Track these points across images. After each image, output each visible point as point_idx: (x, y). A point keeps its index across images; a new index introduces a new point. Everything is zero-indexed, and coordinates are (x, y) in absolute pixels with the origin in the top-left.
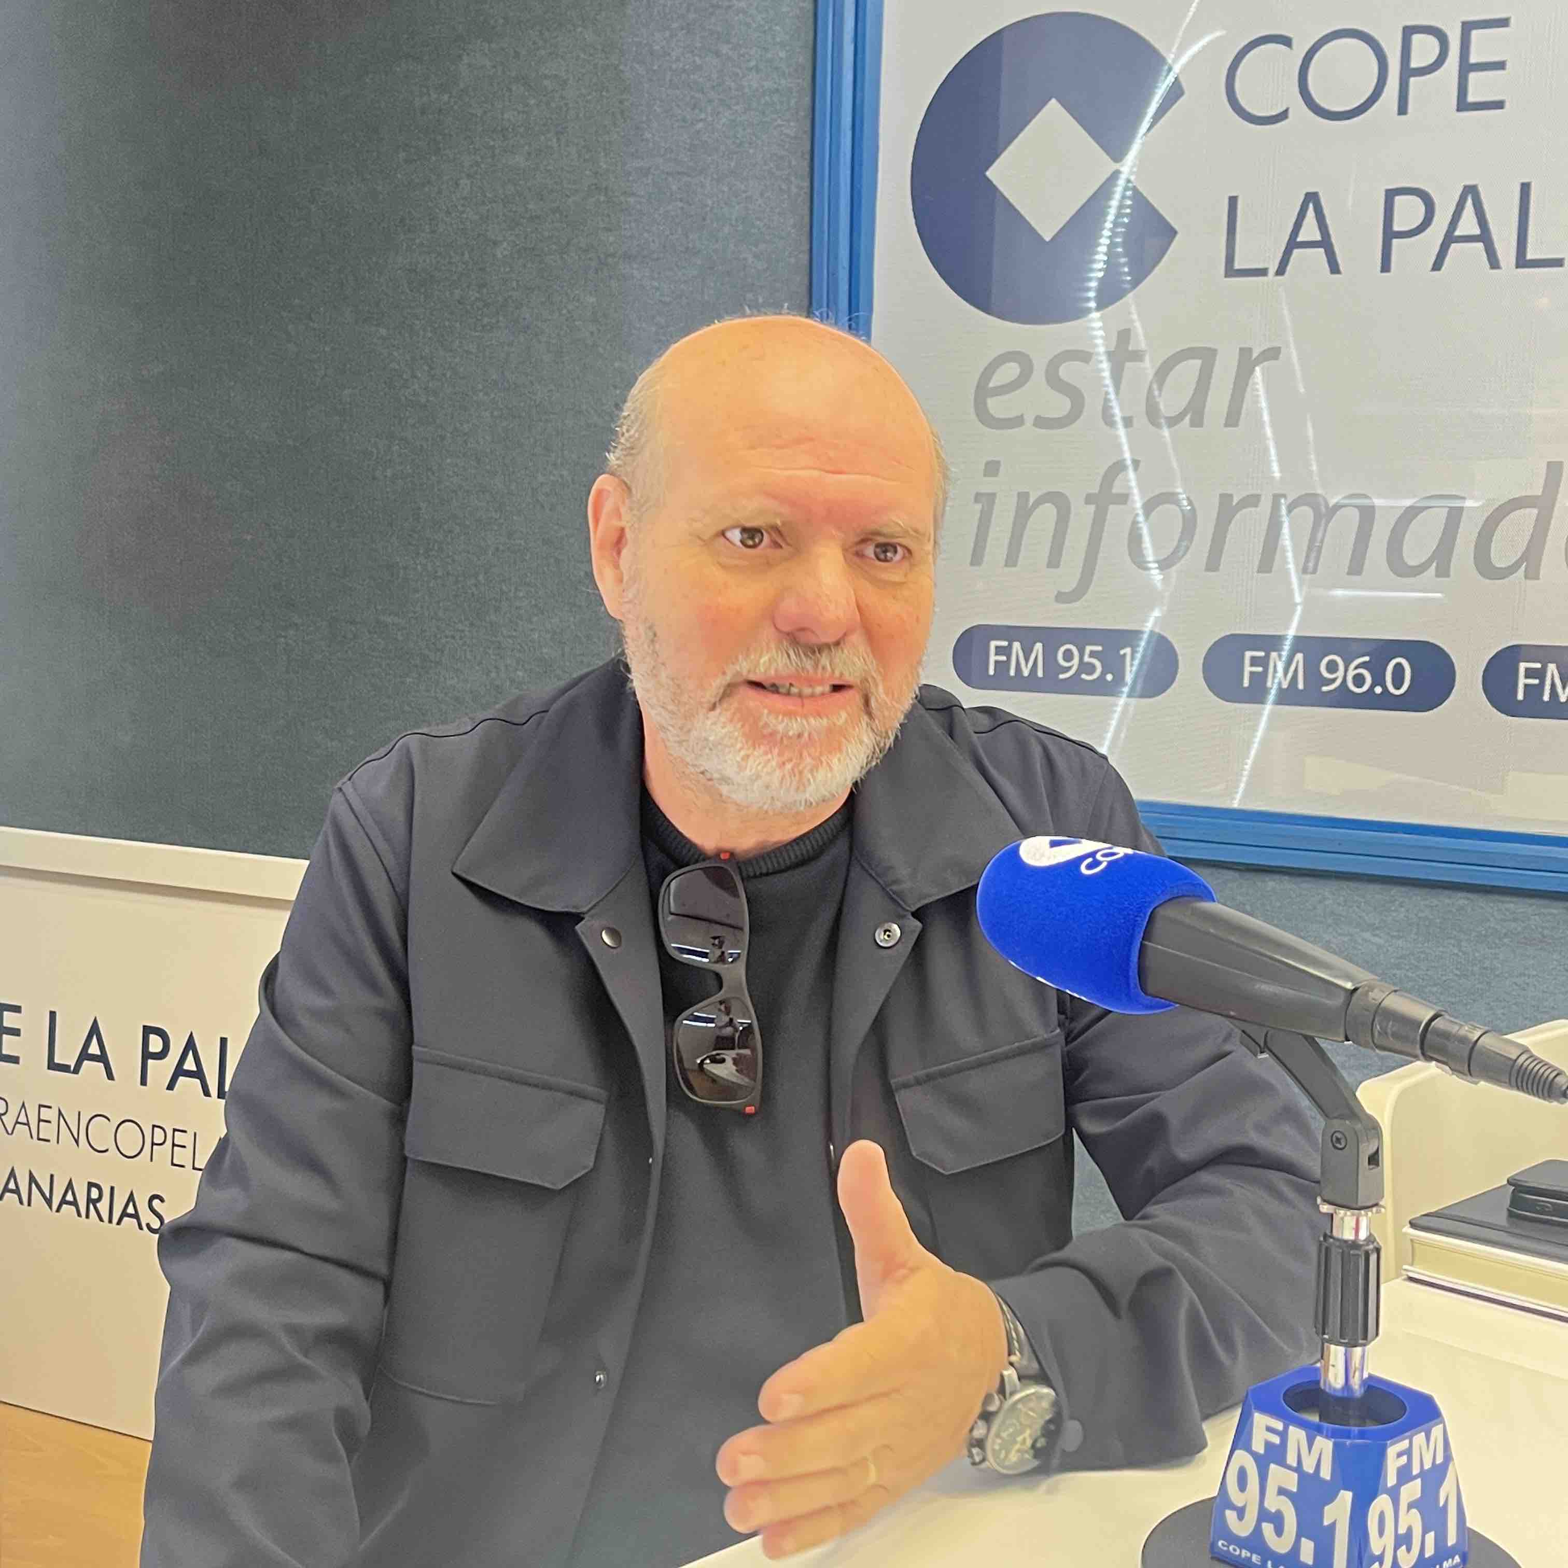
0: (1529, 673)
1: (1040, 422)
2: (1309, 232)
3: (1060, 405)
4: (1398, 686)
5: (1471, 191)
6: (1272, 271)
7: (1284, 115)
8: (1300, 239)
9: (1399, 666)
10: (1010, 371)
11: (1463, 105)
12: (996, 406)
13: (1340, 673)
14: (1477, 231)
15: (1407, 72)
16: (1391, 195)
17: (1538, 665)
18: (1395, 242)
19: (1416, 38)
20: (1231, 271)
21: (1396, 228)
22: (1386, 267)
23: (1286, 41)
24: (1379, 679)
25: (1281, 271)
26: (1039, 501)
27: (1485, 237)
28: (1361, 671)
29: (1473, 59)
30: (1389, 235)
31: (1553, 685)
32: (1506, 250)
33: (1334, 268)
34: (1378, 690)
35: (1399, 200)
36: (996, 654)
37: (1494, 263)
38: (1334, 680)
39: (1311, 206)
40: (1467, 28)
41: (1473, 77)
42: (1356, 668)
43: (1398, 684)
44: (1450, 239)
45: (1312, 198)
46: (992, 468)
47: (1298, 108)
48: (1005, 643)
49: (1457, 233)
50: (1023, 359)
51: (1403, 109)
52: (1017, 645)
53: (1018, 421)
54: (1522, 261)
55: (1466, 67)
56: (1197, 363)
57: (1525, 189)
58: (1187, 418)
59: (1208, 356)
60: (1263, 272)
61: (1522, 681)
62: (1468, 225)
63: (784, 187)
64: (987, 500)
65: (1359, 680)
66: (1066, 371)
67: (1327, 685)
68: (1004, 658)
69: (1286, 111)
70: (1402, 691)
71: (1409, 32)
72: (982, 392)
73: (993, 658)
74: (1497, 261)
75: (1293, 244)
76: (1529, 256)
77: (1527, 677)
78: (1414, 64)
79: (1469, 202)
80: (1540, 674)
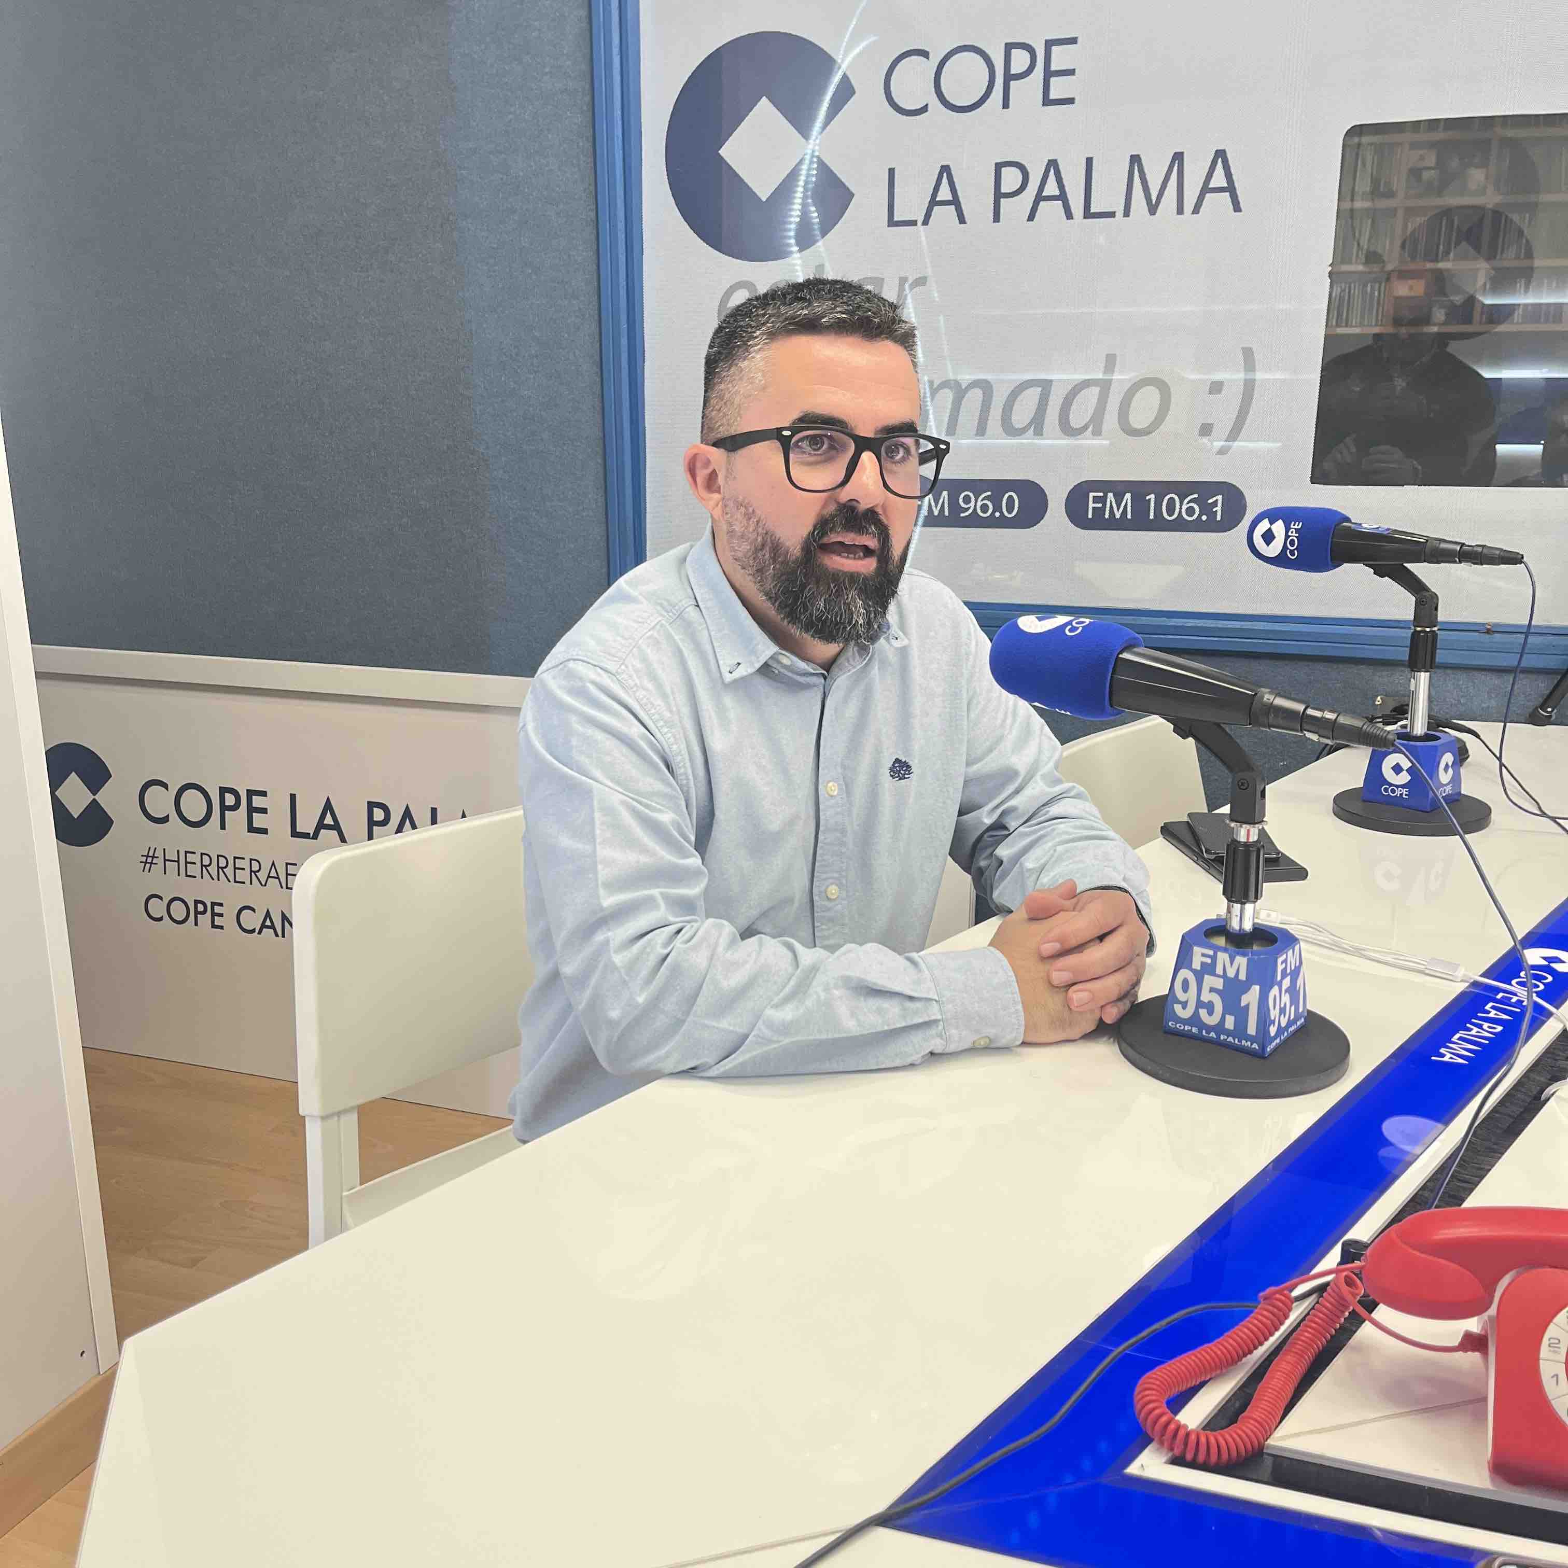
0: (1096, 499)
2: (945, 195)
4: (1010, 513)
5: (1053, 164)
6: (919, 223)
7: (924, 109)
8: (938, 198)
9: (1011, 500)
11: (1047, 101)
13: (972, 504)
14: (1057, 193)
15: (1009, 78)
16: (999, 166)
17: (1101, 494)
18: (1003, 200)
19: (1015, 52)
20: (892, 223)
22: (996, 219)
23: (925, 54)
24: (997, 507)
25: (926, 222)
27: (1062, 197)
28: (986, 502)
29: (1054, 67)
30: (999, 195)
31: (1111, 507)
32: (1077, 207)
33: (962, 220)
34: (997, 514)
35: (1004, 170)
37: (1069, 216)
38: (969, 508)
39: (945, 175)
40: (1049, 44)
41: (1053, 80)
42: (982, 500)
43: (1010, 509)
44: (1039, 198)
45: (945, 169)
47: (934, 101)
49: (1044, 194)
50: (750, 287)
51: (1006, 105)
54: (1088, 214)
55: (1049, 74)
57: (1089, 161)
60: (913, 223)
61: (1091, 505)
62: (1051, 188)
63: (575, 161)
65: (984, 508)
67: (964, 512)
69: (927, 105)
70: (1013, 514)
71: (1009, 47)
74: (1071, 214)
75: (934, 202)
76: (1093, 210)
77: (1094, 502)
78: (1014, 71)
79: (1052, 172)
80: (1103, 500)
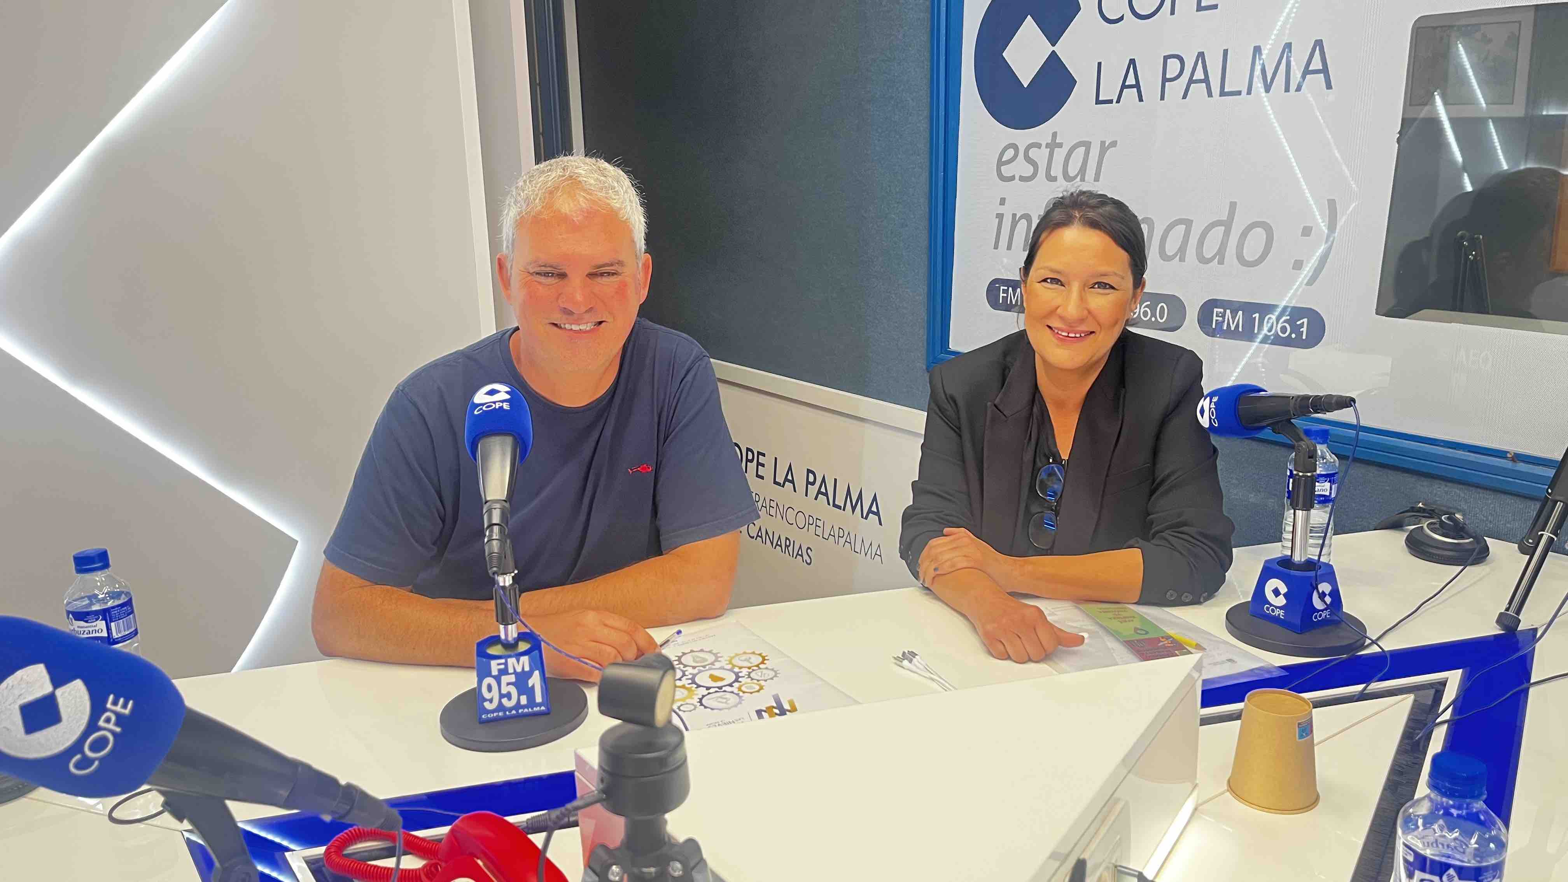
0: (1218, 314)
1: (1022, 179)
2: (1131, 80)
3: (1029, 170)
4: (1162, 319)
5: (1201, 55)
6: (1115, 101)
7: (1121, 18)
8: (1127, 84)
9: (1162, 308)
10: (1010, 153)
11: (1200, 8)
12: (1006, 171)
14: (1203, 77)
16: (1166, 58)
17: (1222, 310)
18: (1167, 84)
20: (1098, 102)
21: (1168, 76)
22: (1163, 97)
24: (1154, 315)
25: (1118, 101)
26: (1020, 219)
27: (1206, 80)
28: (1146, 309)
30: (1165, 80)
31: (1229, 321)
32: (1216, 87)
33: (1140, 99)
34: (1153, 319)
35: (1169, 61)
36: (1003, 293)
37: (1210, 94)
39: (1132, 66)
43: (1162, 317)
44: (1191, 81)
45: (1132, 62)
46: (1003, 201)
47: (1129, 14)
48: (1006, 288)
49: (1194, 78)
50: (1015, 147)
51: (1172, 13)
52: (1010, 289)
53: (1012, 178)
54: (1223, 93)
56: (1082, 150)
57: (1226, 52)
58: (1079, 177)
59: (1087, 145)
60: (1110, 102)
61: (1215, 318)
62: (1199, 75)
63: (922, 66)
64: (1000, 216)
66: (1033, 153)
68: (1005, 295)
69: (1123, 16)
70: (1164, 320)
72: (1000, 163)
73: (1001, 295)
74: (1211, 92)
75: (1124, 86)
76: (1226, 90)
77: (1217, 316)
79: (1200, 61)
80: (1223, 315)
